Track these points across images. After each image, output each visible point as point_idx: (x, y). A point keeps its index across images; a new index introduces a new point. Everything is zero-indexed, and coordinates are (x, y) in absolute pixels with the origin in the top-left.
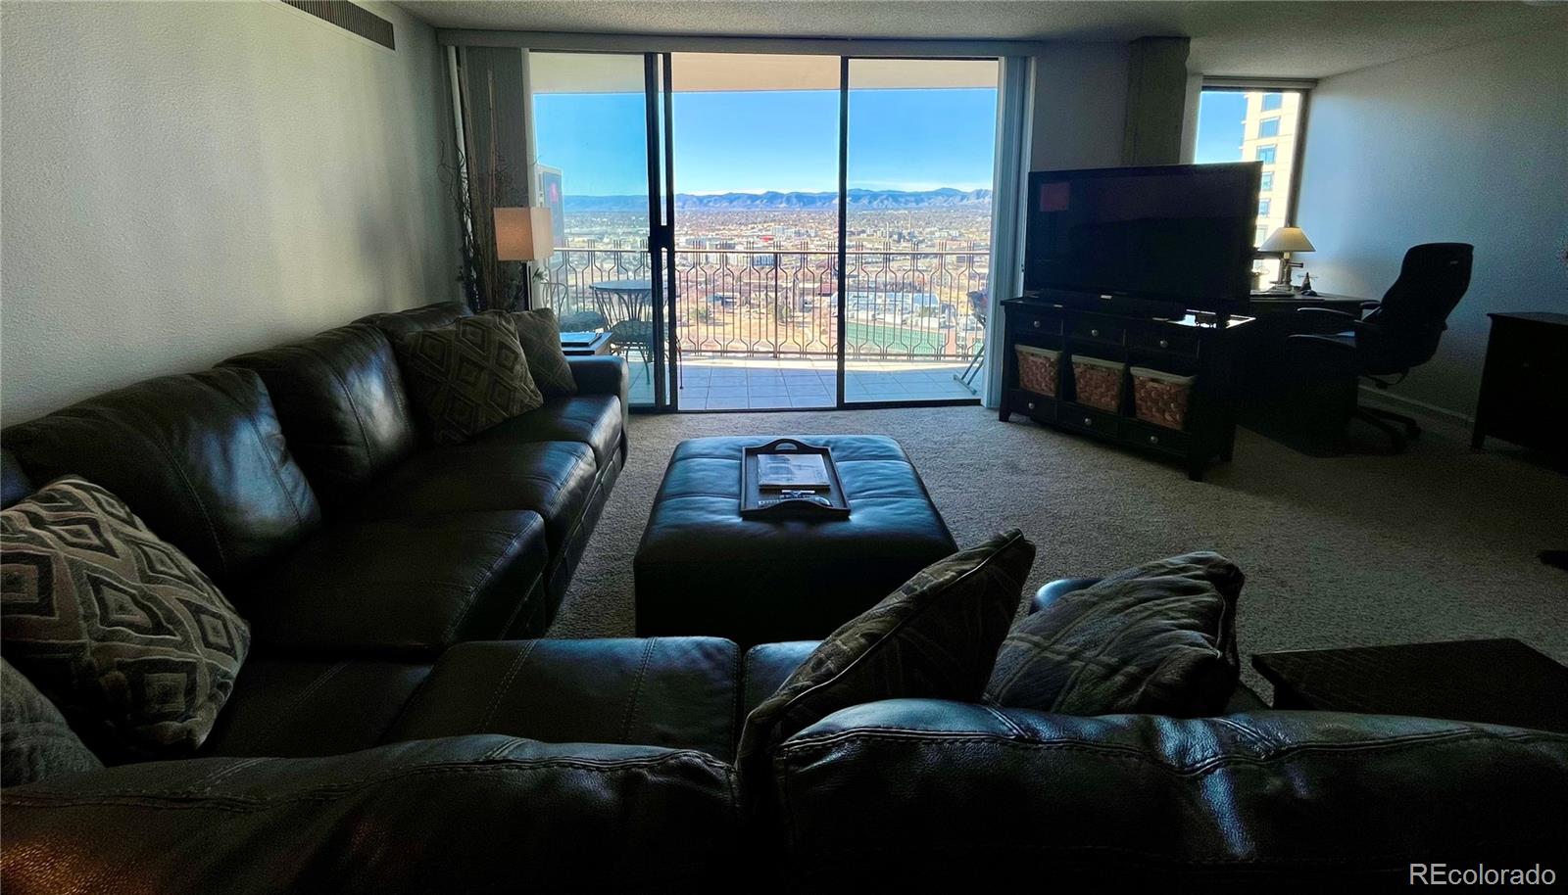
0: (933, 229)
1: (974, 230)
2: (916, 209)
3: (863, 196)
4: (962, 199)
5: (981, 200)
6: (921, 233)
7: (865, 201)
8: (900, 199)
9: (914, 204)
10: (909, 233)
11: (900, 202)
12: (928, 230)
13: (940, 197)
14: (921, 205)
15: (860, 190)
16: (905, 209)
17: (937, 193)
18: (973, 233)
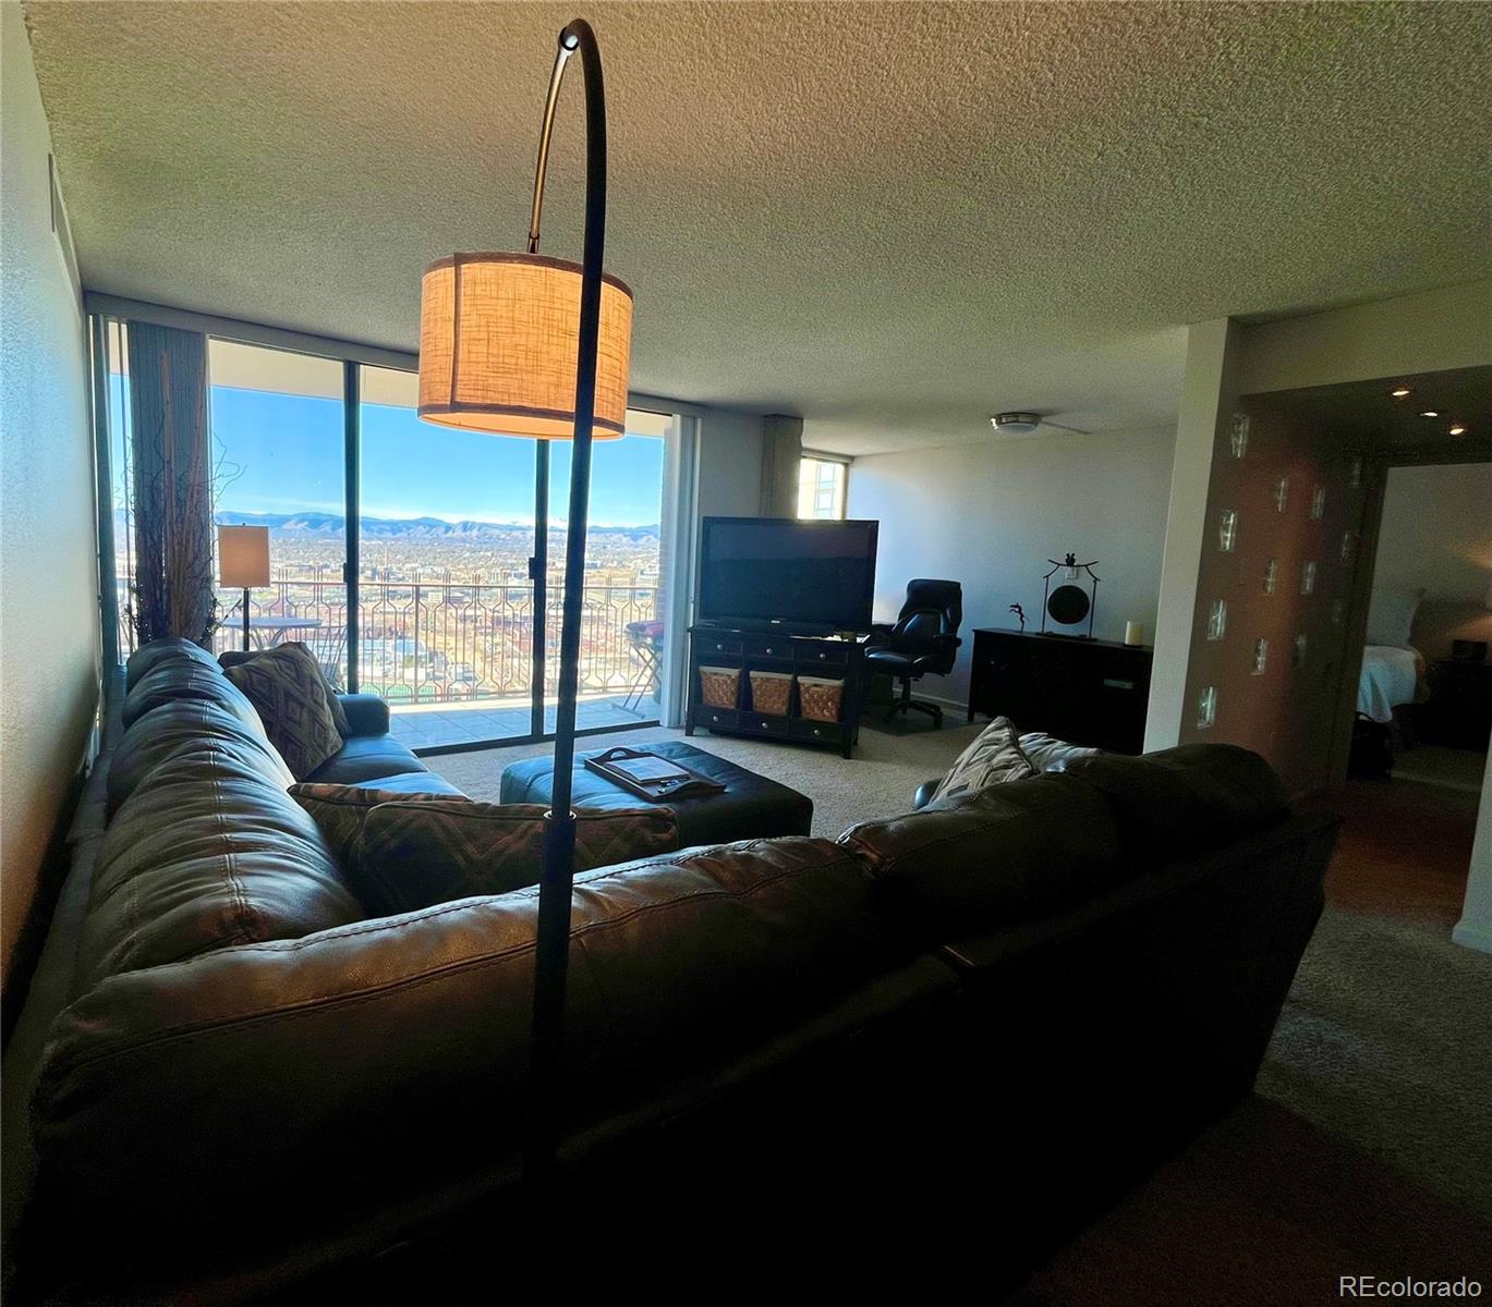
0: (414, 565)
1: (461, 566)
2: (394, 540)
3: (324, 521)
4: (446, 532)
5: (468, 533)
6: (400, 569)
7: (327, 528)
8: (373, 527)
9: (389, 535)
10: (386, 569)
11: (372, 531)
12: (408, 566)
13: (422, 527)
14: (399, 535)
15: (319, 514)
16: (380, 539)
17: (417, 523)
18: (459, 570)
